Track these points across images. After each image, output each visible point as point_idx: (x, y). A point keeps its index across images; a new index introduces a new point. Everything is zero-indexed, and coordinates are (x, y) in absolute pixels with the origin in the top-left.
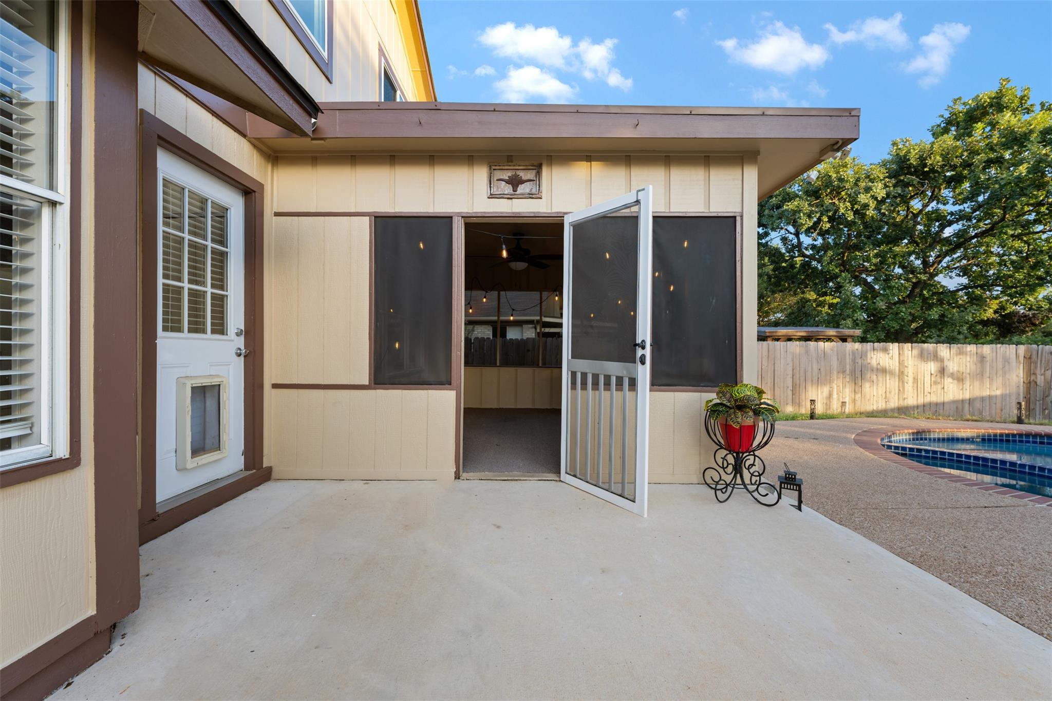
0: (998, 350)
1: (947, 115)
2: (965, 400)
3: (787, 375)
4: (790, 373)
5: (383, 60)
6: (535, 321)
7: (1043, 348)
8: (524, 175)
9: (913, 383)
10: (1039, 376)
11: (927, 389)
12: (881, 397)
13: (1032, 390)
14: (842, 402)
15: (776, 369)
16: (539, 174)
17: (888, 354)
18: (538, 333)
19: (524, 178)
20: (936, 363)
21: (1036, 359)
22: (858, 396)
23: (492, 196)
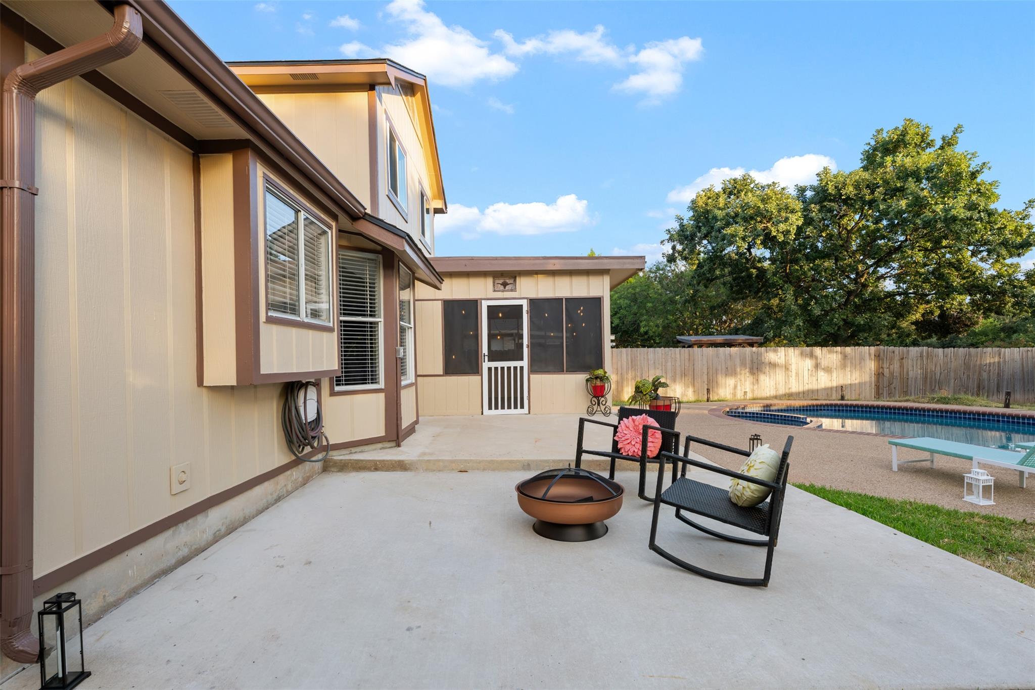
0: (856, 351)
1: (873, 143)
2: (833, 387)
3: (703, 373)
4: (705, 371)
5: (420, 186)
6: (514, 334)
7: (887, 349)
8: (508, 281)
9: (796, 376)
10: (885, 369)
11: (806, 381)
12: (772, 388)
13: (880, 379)
14: (745, 392)
15: (695, 368)
16: (515, 281)
17: (777, 355)
18: (517, 344)
19: (509, 283)
20: (812, 361)
21: (883, 357)
22: (756, 387)
23: (495, 291)
